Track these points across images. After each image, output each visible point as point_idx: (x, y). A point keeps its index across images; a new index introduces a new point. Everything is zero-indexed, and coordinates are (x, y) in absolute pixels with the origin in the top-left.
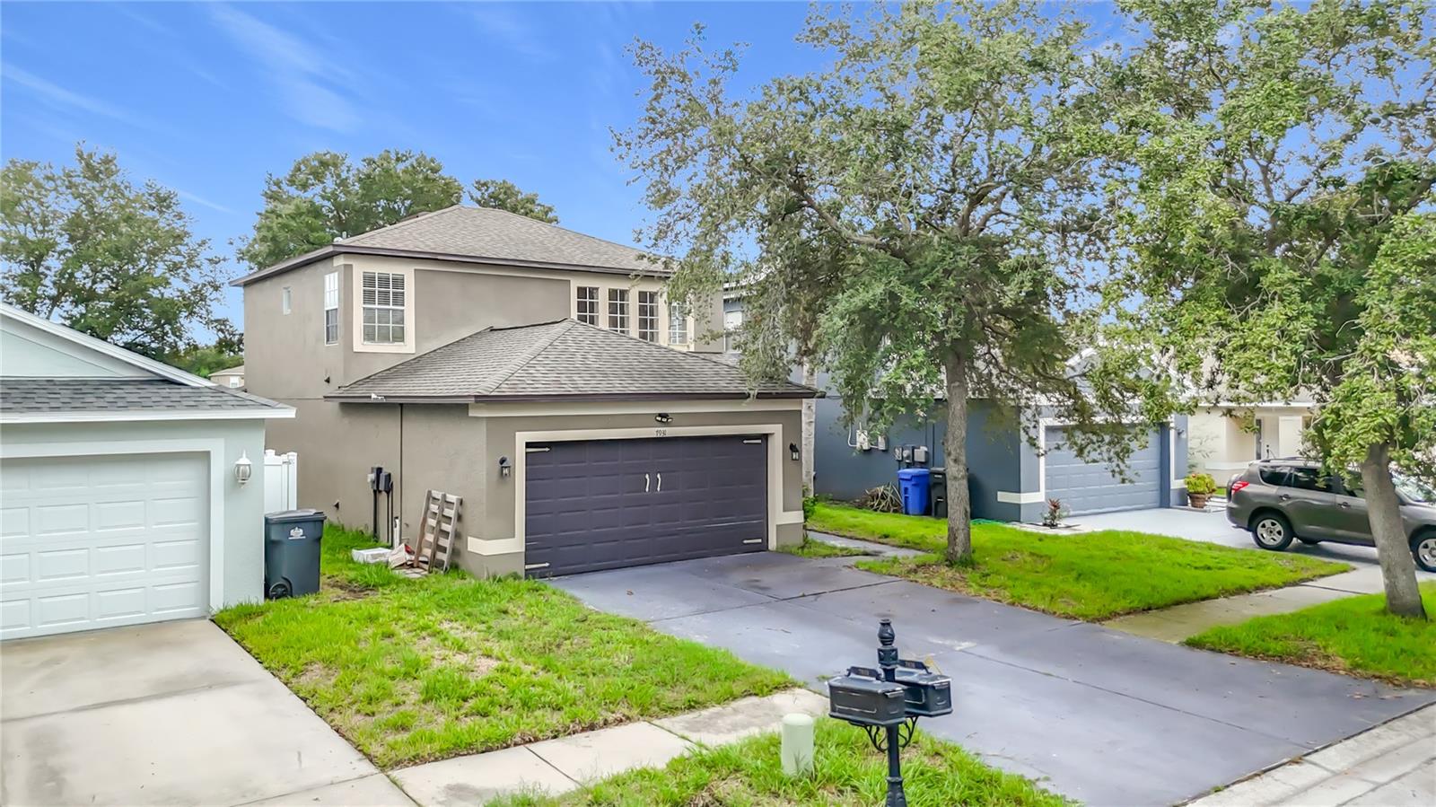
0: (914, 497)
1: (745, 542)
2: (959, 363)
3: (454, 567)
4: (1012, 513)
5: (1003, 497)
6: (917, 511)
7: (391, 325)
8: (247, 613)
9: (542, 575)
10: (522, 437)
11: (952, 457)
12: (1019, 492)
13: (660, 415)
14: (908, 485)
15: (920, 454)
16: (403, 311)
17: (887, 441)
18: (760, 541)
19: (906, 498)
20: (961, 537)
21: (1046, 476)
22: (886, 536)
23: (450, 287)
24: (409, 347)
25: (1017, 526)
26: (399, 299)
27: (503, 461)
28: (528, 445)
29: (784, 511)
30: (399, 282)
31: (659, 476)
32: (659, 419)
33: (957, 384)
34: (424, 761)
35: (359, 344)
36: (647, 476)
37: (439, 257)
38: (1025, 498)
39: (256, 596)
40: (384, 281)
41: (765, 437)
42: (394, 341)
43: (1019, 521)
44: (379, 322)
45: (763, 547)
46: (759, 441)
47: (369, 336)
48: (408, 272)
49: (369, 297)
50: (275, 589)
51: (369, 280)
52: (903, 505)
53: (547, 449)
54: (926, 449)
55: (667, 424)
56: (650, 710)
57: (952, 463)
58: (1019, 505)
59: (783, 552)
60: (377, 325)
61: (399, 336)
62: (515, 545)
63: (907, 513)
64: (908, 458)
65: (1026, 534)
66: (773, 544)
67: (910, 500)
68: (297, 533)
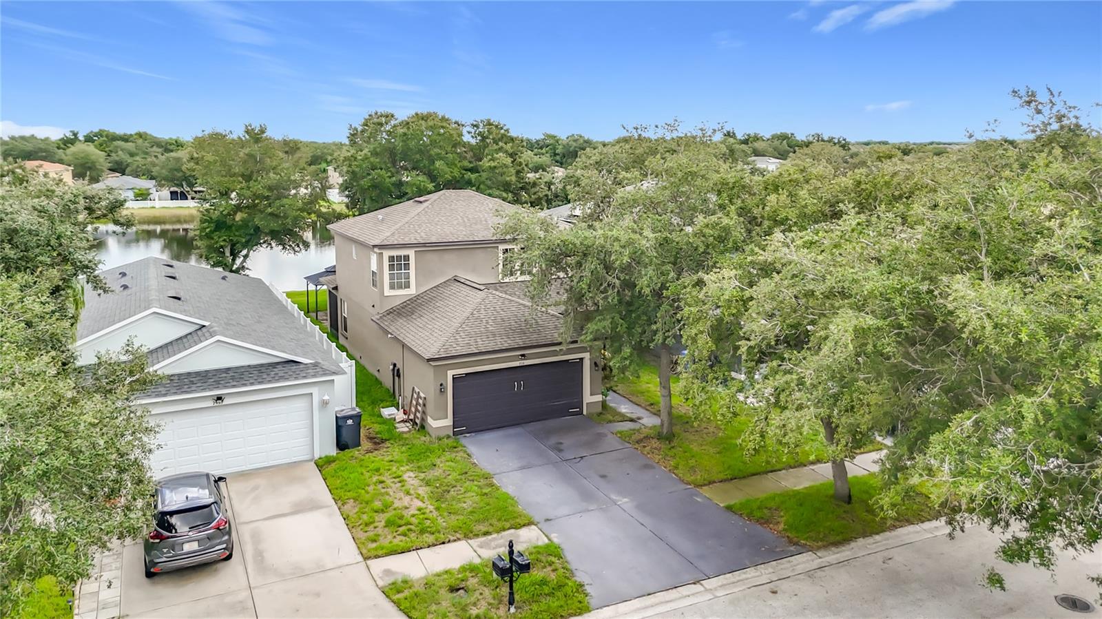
1: (569, 410)
3: (423, 427)
7: (403, 280)
8: (329, 461)
9: (461, 433)
10: (450, 373)
13: (521, 356)
16: (409, 272)
18: (578, 410)
23: (432, 258)
24: (412, 291)
26: (407, 266)
27: (441, 385)
28: (454, 376)
29: (591, 395)
30: (407, 258)
31: (522, 382)
34: (379, 557)
35: (388, 292)
36: (516, 383)
37: (427, 244)
39: (332, 451)
40: (399, 258)
41: (582, 359)
42: (405, 288)
45: (581, 413)
46: (578, 362)
47: (392, 287)
48: (411, 253)
49: (391, 267)
50: (341, 446)
51: (391, 259)
53: (464, 376)
55: (525, 359)
56: (469, 535)
59: (589, 417)
60: (396, 281)
61: (407, 286)
62: (448, 422)
66: (585, 413)
68: (350, 422)
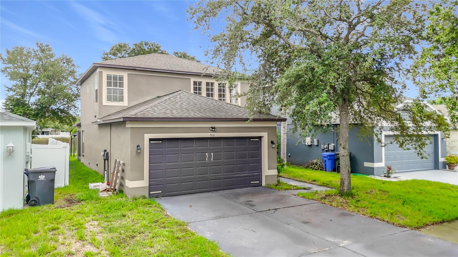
0: (329, 164)
1: (252, 182)
2: (345, 103)
4: (371, 171)
5: (367, 164)
6: (330, 170)
7: (118, 95)
9: (157, 196)
10: (147, 137)
11: (342, 146)
12: (374, 162)
13: (212, 128)
14: (326, 159)
15: (331, 147)
16: (123, 89)
17: (318, 141)
18: (258, 182)
19: (325, 164)
20: (346, 183)
21: (385, 156)
22: (315, 181)
23: (142, 80)
24: (125, 103)
25: (372, 177)
26: (121, 85)
27: (138, 146)
28: (151, 140)
29: (268, 169)
30: (121, 78)
31: (212, 154)
32: (211, 129)
33: (344, 112)
35: (105, 102)
36: (207, 154)
37: (137, 69)
38: (376, 165)
40: (115, 78)
41: (260, 138)
42: (119, 101)
43: (373, 175)
44: (113, 94)
45: (260, 185)
46: (258, 140)
47: (109, 99)
48: (125, 75)
49: (109, 84)
50: (31, 201)
51: (109, 77)
52: (324, 167)
53: (161, 142)
54: (334, 145)
55: (215, 131)
57: (342, 149)
58: (373, 168)
59: (268, 187)
60: (112, 95)
61: (121, 99)
62: (144, 183)
63: (326, 171)
64: (326, 148)
65: (377, 180)
66: (264, 184)
67: (327, 166)
68: (42, 177)
